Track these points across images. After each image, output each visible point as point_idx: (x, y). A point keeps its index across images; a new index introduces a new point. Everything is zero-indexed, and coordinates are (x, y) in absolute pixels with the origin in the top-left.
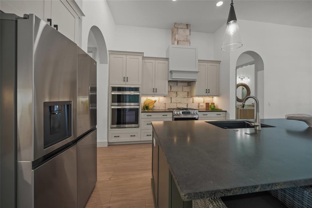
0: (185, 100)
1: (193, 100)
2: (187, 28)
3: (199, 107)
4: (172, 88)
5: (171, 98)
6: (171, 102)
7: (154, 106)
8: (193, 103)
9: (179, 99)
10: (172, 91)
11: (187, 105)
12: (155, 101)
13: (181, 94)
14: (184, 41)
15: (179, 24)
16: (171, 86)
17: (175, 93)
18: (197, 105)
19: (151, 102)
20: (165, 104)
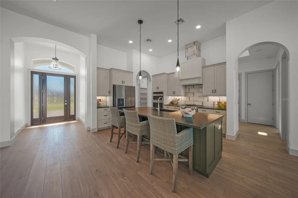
0: (201, 99)
1: (208, 99)
2: (194, 45)
3: (214, 105)
4: (190, 90)
5: (189, 97)
6: (189, 100)
7: (178, 103)
8: (208, 101)
9: (195, 98)
10: (190, 92)
11: (203, 103)
12: (179, 99)
13: (197, 94)
14: (192, 55)
15: (188, 45)
16: (189, 89)
17: (192, 93)
18: (212, 103)
19: (177, 100)
20: (185, 101)
